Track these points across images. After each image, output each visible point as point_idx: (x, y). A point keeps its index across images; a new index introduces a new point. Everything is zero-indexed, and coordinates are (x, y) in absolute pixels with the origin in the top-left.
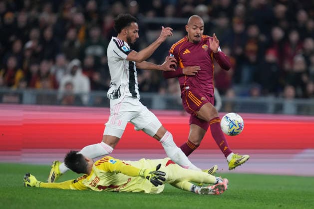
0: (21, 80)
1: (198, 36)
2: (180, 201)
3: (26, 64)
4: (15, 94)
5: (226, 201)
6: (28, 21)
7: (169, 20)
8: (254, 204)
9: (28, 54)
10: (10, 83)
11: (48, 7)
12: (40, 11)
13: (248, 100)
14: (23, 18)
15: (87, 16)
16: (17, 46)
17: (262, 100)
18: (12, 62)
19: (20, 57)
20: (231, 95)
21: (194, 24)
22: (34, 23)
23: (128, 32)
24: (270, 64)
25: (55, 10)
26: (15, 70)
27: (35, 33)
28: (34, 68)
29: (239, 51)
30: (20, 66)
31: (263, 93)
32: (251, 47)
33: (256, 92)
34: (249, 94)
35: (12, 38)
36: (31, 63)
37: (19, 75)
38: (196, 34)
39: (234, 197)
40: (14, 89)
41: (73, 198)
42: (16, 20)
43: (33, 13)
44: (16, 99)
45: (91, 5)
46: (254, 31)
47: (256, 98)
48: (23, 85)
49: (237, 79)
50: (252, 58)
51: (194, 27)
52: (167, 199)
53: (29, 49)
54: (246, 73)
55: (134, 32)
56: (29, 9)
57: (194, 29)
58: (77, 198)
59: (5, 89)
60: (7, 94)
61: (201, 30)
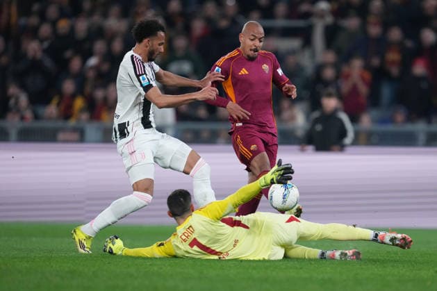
0: (82, 110)
1: (256, 50)
2: (301, 268)
3: (88, 89)
4: (75, 130)
5: (364, 267)
6: (89, 30)
7: (280, 23)
8: (402, 270)
9: (91, 74)
10: (67, 114)
11: (115, 10)
12: (105, 15)
13: (390, 128)
14: (82, 26)
15: (170, 20)
16: (76, 64)
17: (409, 127)
18: (69, 86)
19: (81, 79)
20: (366, 121)
21: (252, 33)
22: (98, 33)
23: (152, 44)
24: (419, 79)
25: (125, 14)
26: (73, 96)
27: (99, 46)
28: (99, 94)
29: (376, 62)
30: (80, 91)
31: (410, 119)
32: (393, 56)
33: (400, 117)
34: (391, 120)
35: (68, 54)
36: (95, 87)
37: (79, 103)
38: (254, 47)
39: (375, 261)
40: (72, 123)
41: (156, 268)
42: (72, 30)
43: (96, 19)
44: (76, 136)
45: (175, 6)
46: (395, 34)
47: (401, 125)
48: (85, 116)
49: (374, 100)
50: (395, 71)
51: (252, 38)
52: (284, 267)
53: (92, 68)
54: (386, 92)
55: (160, 45)
56: (91, 13)
57: (252, 40)
58: (161, 268)
59: (60, 124)
60: (63, 130)
61: (261, 41)
